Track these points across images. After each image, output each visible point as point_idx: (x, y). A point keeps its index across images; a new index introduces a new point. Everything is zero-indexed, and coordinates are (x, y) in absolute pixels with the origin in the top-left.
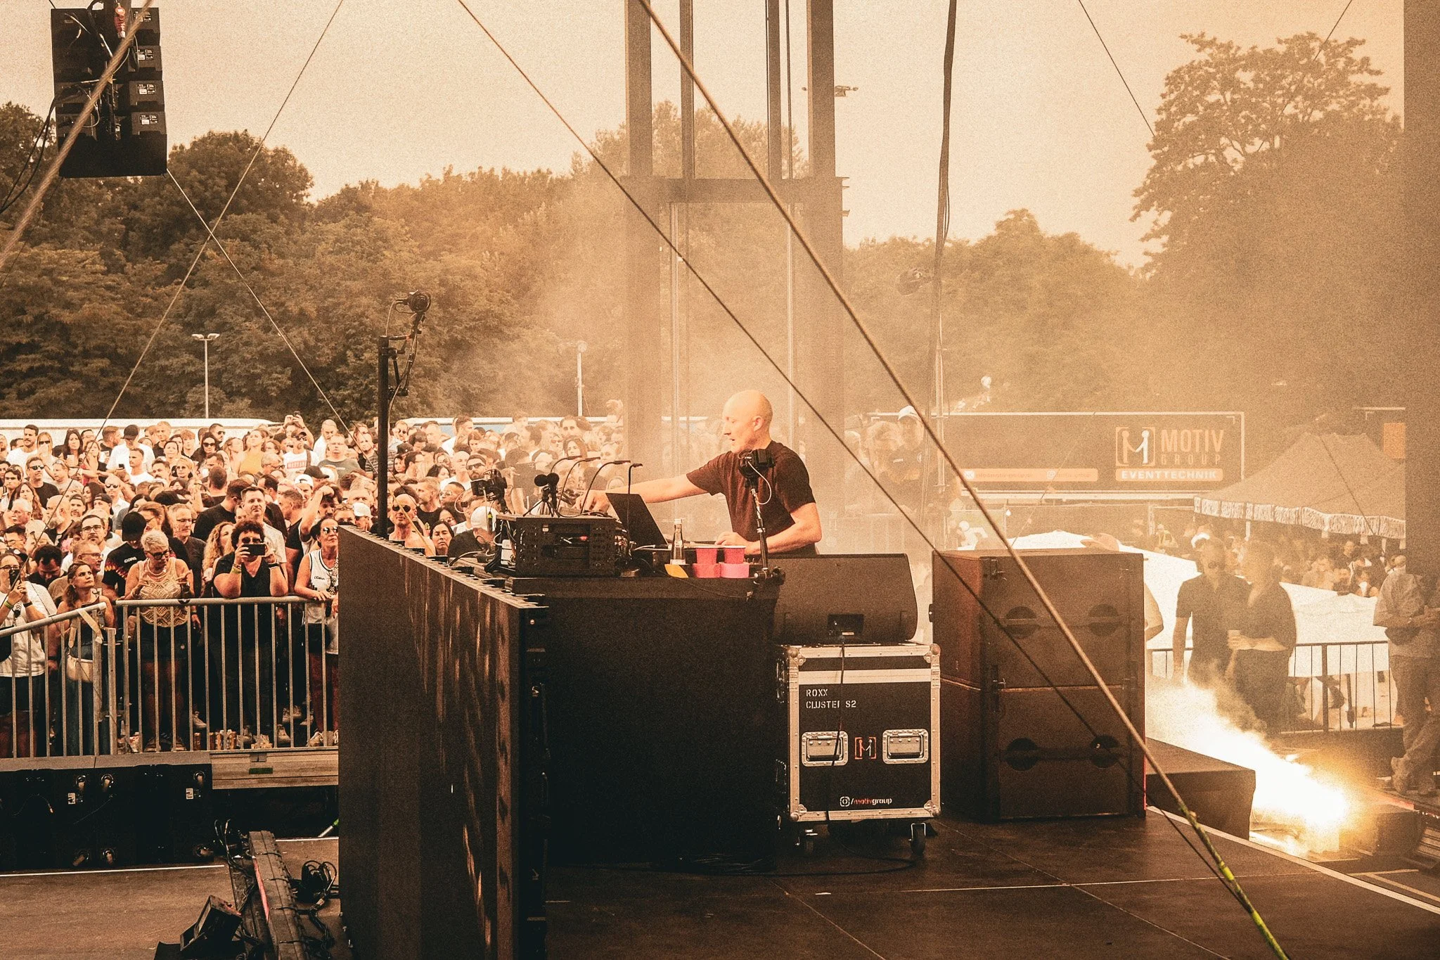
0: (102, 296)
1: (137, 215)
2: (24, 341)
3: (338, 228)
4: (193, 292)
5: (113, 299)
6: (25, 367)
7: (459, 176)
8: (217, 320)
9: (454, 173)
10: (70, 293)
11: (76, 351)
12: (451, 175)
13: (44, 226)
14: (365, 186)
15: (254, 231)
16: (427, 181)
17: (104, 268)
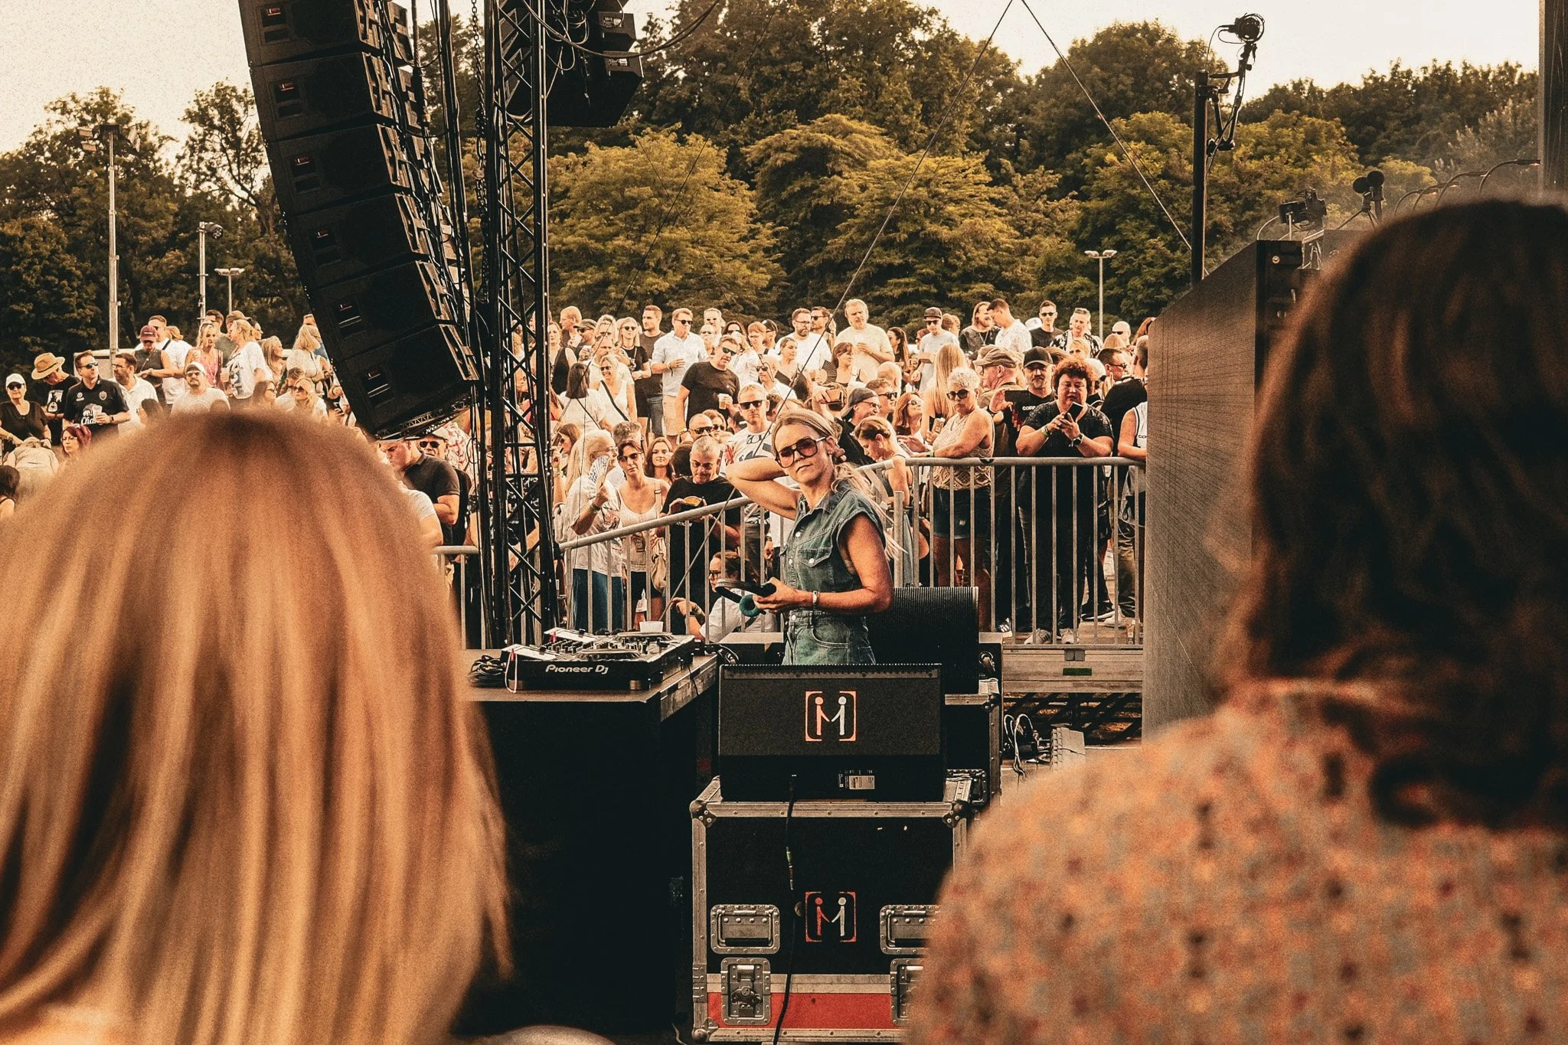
0: (986, 211)
1: (1030, 119)
2: (897, 261)
3: (1261, 128)
4: (1088, 205)
5: (1000, 215)
6: (897, 292)
7: (1409, 73)
8: (1117, 238)
9: (1402, 69)
10: (951, 208)
11: (954, 274)
12: (1399, 70)
13: (922, 131)
14: (1298, 86)
15: (1161, 133)
16: (1371, 77)
17: (989, 179)
